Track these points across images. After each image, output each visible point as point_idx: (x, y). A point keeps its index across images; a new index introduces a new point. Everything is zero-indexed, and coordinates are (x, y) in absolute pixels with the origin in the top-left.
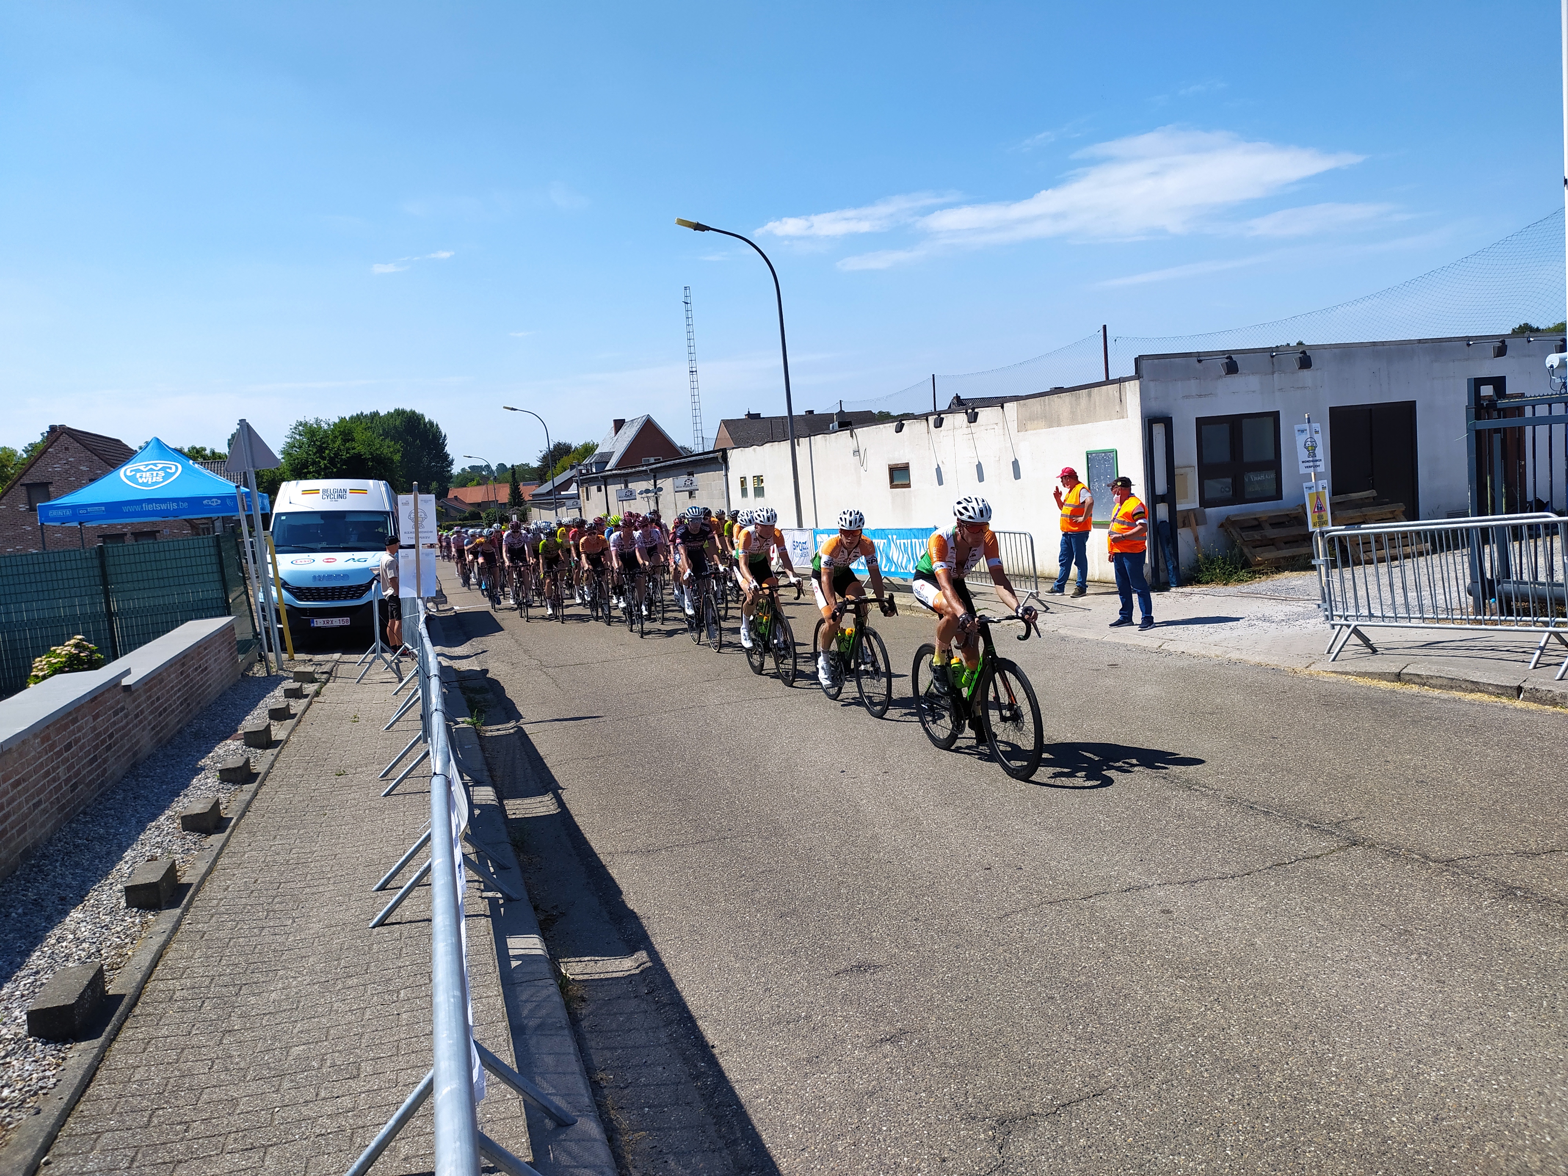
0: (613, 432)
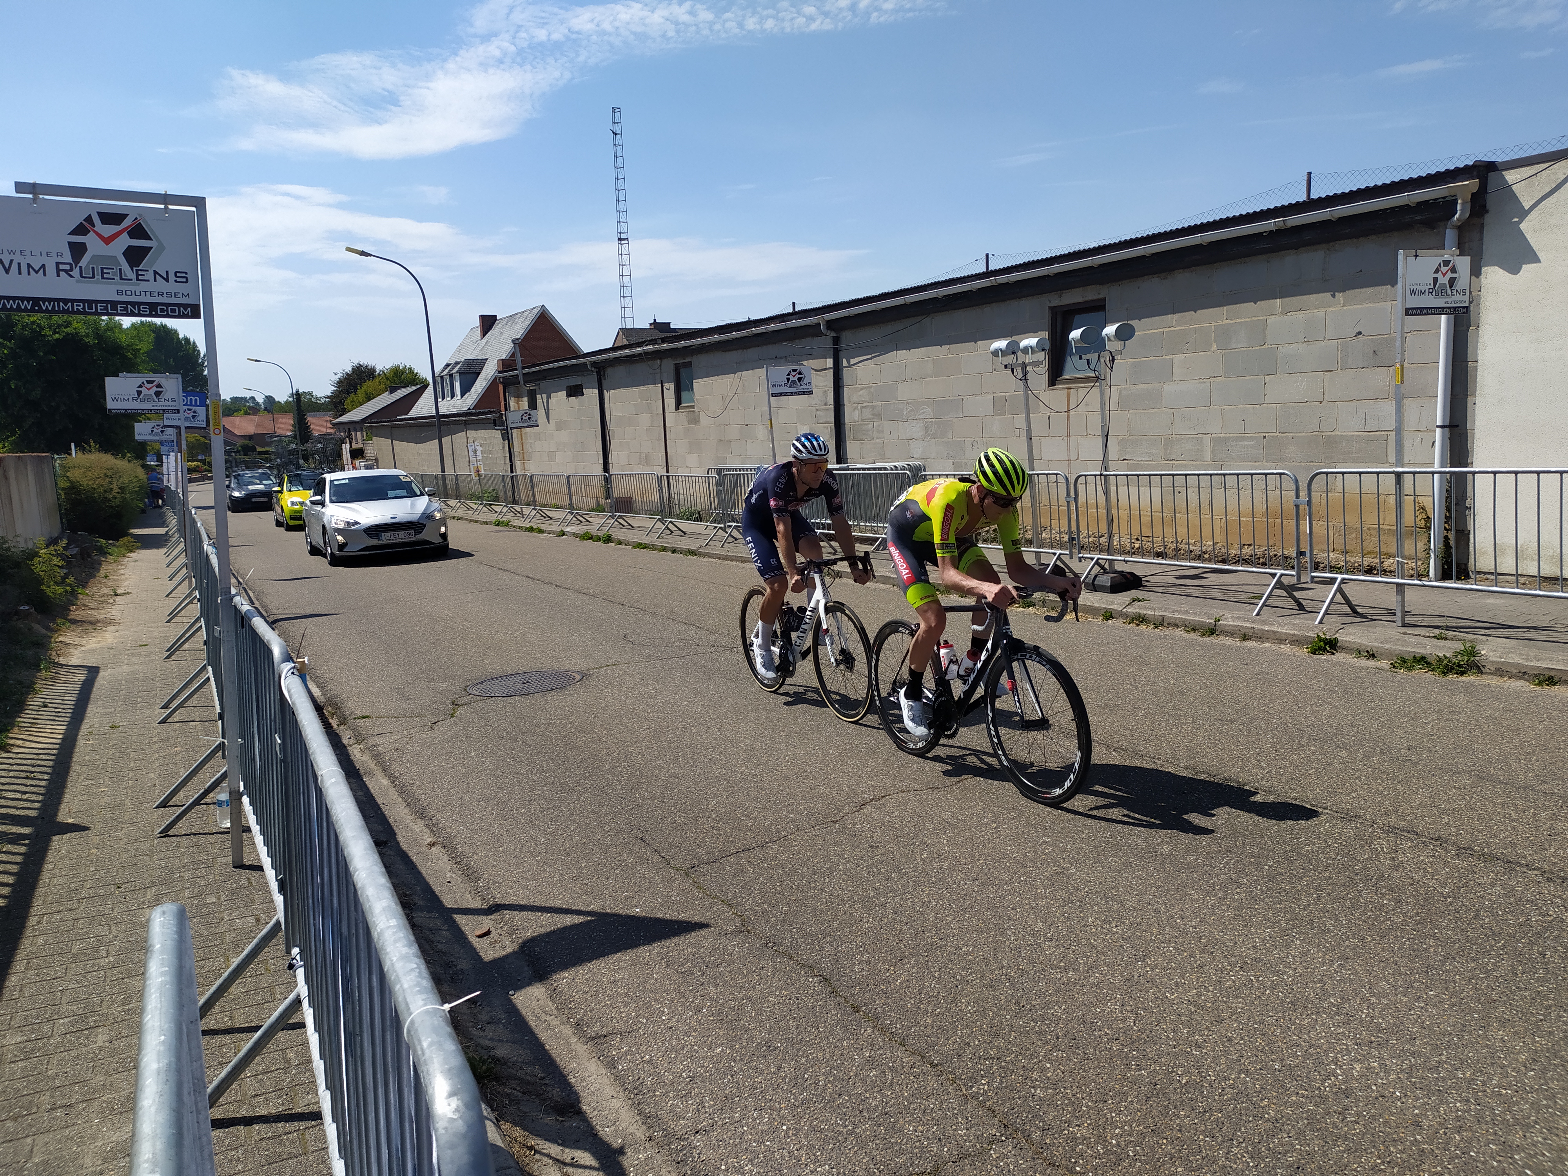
0: (478, 332)
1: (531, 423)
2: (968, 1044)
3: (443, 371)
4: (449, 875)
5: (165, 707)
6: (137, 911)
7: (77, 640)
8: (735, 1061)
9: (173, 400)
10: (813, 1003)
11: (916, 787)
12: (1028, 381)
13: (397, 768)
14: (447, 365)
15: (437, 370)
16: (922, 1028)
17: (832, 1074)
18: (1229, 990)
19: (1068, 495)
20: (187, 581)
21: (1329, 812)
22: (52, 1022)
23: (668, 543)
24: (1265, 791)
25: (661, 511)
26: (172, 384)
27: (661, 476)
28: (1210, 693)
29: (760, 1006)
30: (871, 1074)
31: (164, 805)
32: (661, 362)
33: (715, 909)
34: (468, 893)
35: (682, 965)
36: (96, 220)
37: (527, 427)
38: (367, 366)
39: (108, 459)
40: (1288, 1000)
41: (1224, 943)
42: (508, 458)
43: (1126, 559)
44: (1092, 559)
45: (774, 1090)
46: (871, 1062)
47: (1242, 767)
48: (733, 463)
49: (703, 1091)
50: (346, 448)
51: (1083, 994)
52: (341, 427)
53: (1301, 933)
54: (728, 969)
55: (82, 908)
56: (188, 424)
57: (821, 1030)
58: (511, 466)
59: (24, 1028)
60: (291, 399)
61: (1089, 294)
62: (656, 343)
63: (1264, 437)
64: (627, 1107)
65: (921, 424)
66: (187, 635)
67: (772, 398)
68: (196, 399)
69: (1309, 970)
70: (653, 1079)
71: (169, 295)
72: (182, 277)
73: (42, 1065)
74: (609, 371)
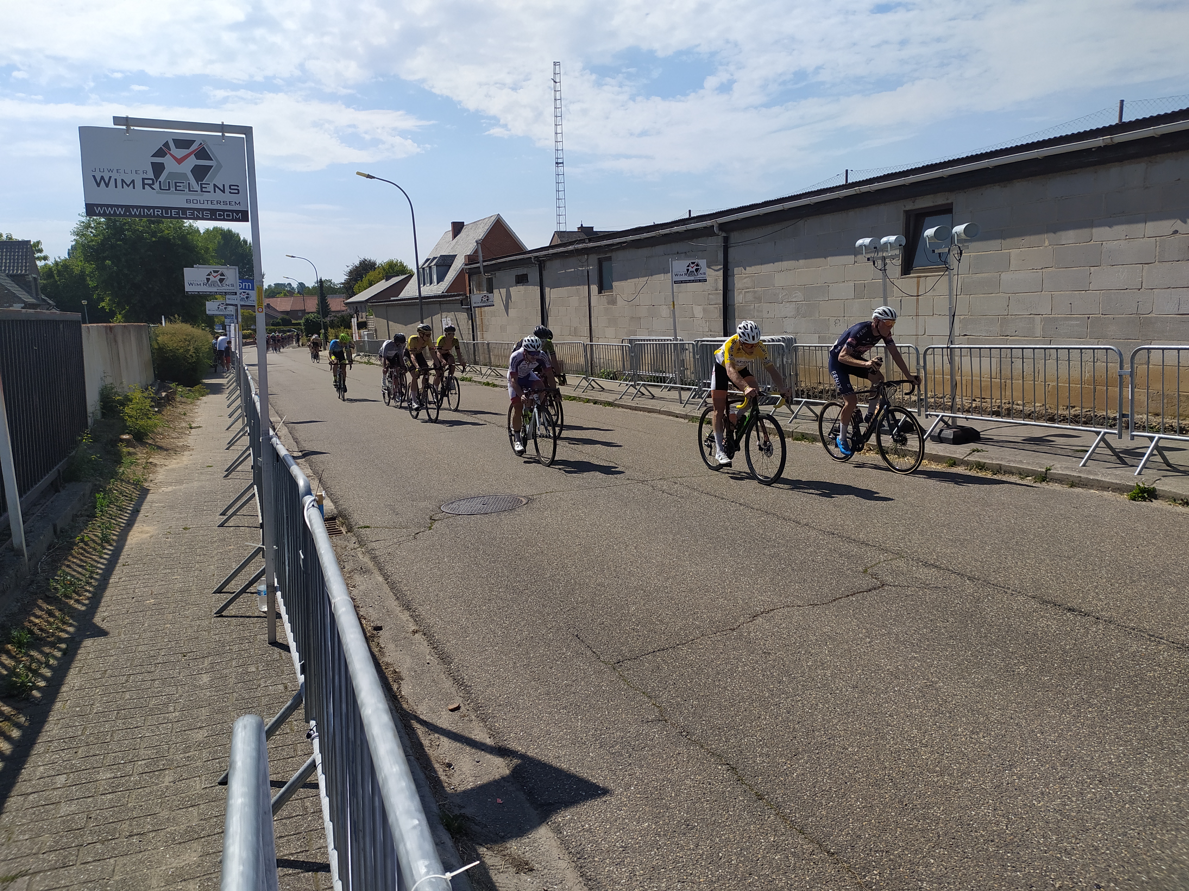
0: (451, 234)
1: (489, 303)
2: (859, 837)
3: (423, 265)
4: (428, 657)
5: (223, 514)
6: (197, 676)
7: (163, 461)
8: (659, 836)
9: (232, 285)
10: (723, 788)
11: (799, 603)
12: (887, 271)
13: (389, 568)
14: (428, 260)
15: (420, 264)
16: (818, 819)
17: (742, 855)
18: (1090, 802)
19: (918, 363)
20: (241, 419)
21: (1165, 642)
22: (133, 763)
23: (591, 396)
24: (1105, 621)
25: (586, 371)
26: (231, 274)
27: (587, 345)
28: (1047, 532)
29: (678, 787)
30: (776, 858)
31: (219, 591)
32: (588, 257)
33: (638, 699)
34: (442, 673)
35: (613, 746)
36: (172, 145)
37: (485, 306)
38: (370, 261)
39: (187, 328)
40: (1147, 815)
41: (1081, 758)
42: (471, 330)
43: (968, 417)
44: (937, 416)
45: (693, 865)
46: (775, 847)
47: (1084, 598)
48: (641, 336)
49: (634, 861)
50: (354, 321)
51: (959, 797)
52: (351, 306)
53: (1151, 752)
54: (650, 753)
55: (157, 671)
56: (243, 303)
57: (731, 813)
58: (473, 336)
59: (112, 767)
60: (316, 285)
61: (940, 200)
62: (585, 242)
63: (1088, 318)
64: (571, 869)
65: (793, 305)
66: (240, 460)
67: (674, 285)
68: (249, 285)
69: (1164, 788)
70: (593, 846)
71: (225, 203)
72: (235, 189)
73: (125, 798)
74: (548, 264)
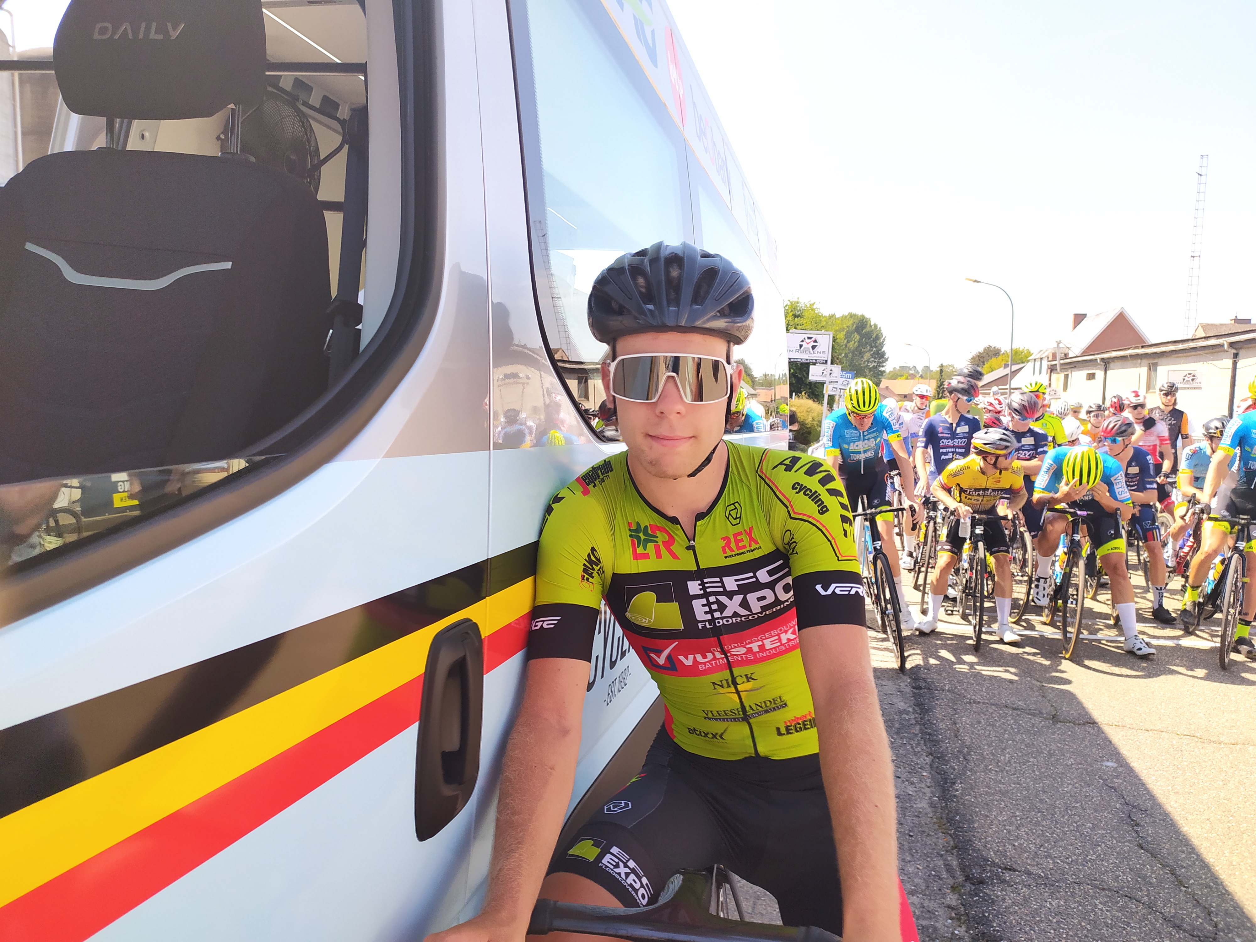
32: (1141, 361)
38: (995, 347)
39: (809, 403)
62: (1138, 349)
